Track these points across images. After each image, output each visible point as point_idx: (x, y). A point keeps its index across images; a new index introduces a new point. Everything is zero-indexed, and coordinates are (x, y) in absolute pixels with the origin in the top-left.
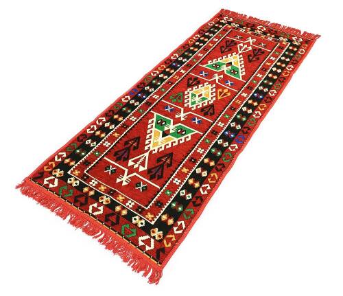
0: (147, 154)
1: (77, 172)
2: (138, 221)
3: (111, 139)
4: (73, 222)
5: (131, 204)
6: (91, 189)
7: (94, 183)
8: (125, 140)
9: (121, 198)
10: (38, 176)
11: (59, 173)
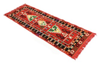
0: (62, 33)
1: (69, 47)
2: (82, 36)
3: (57, 40)
4: (85, 47)
5: (78, 37)
6: (74, 44)
7: (72, 43)
8: (57, 37)
9: (76, 38)
10: (70, 55)
11: (69, 51)
